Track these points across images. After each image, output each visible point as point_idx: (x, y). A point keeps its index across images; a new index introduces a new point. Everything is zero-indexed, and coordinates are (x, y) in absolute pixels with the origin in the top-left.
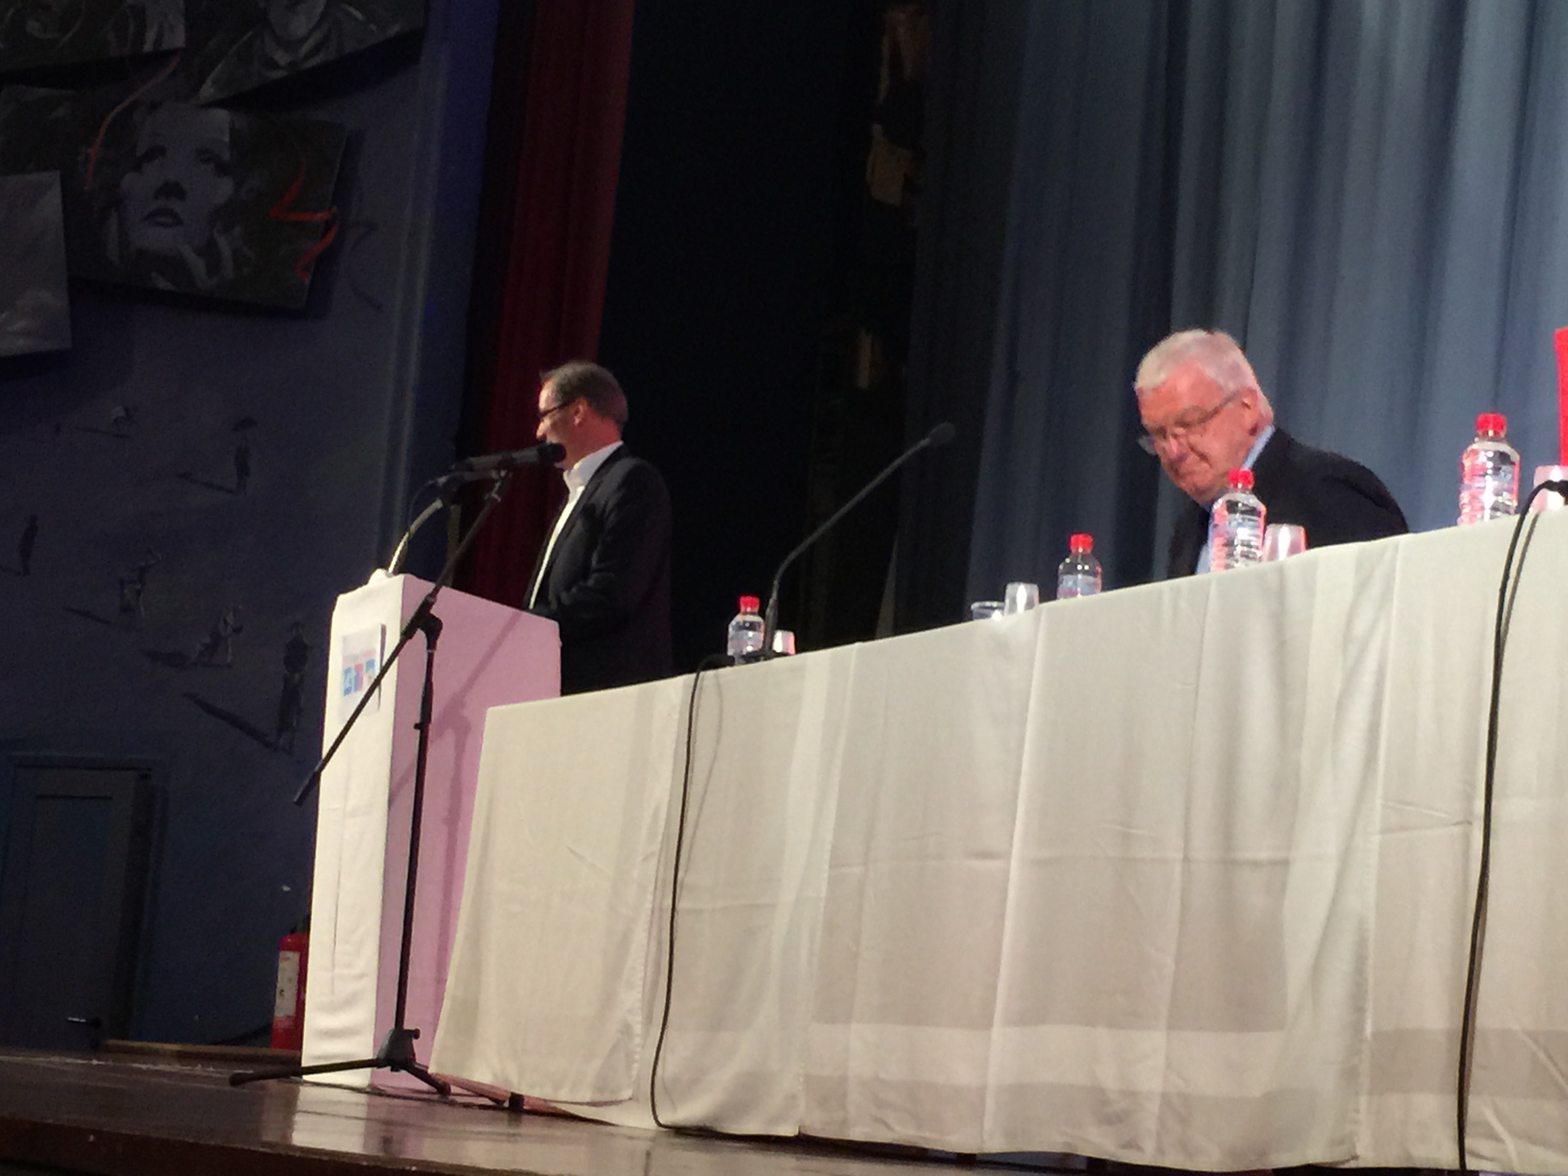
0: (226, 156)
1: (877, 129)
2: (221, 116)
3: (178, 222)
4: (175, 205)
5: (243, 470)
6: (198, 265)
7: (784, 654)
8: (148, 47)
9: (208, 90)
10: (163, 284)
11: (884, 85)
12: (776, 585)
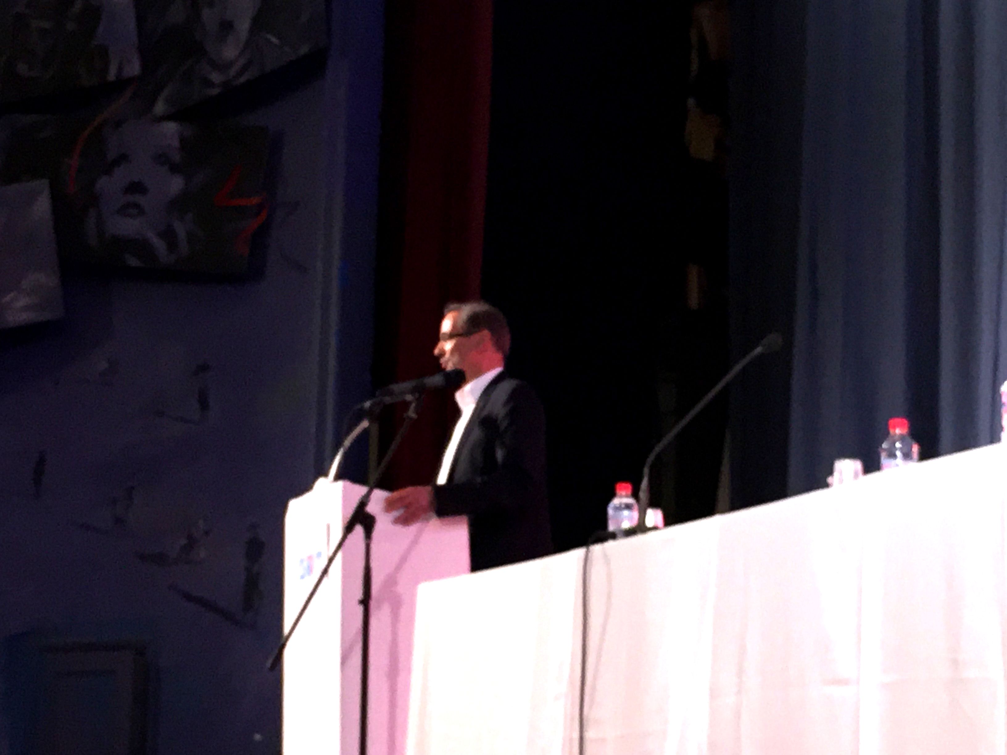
0: (177, 157)
1: (691, 102)
2: (171, 127)
3: (141, 211)
5: (204, 404)
6: (159, 245)
7: (655, 528)
8: (112, 75)
9: (160, 108)
10: (133, 262)
11: (695, 67)
12: (646, 471)
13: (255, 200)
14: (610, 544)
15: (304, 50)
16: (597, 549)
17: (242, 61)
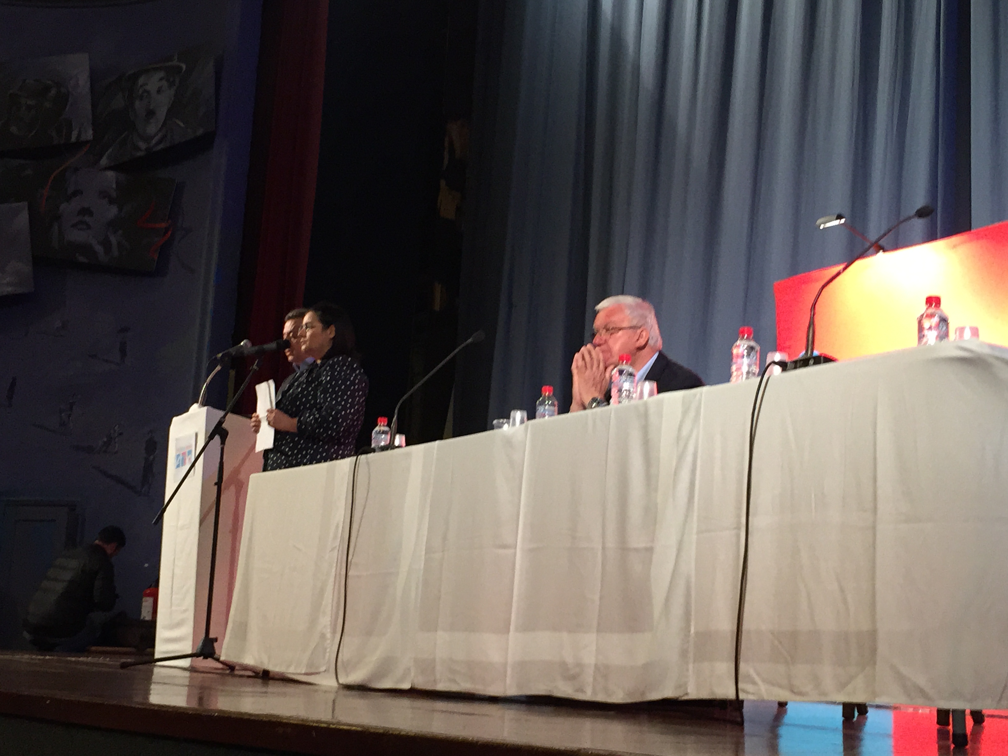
0: (114, 194)
1: (443, 183)
2: (110, 174)
3: (89, 227)
4: (87, 219)
5: (123, 352)
6: (99, 249)
7: (399, 447)
8: (73, 139)
9: (104, 161)
10: (82, 259)
11: (446, 162)
12: (396, 411)
13: (164, 225)
14: (371, 455)
15: (200, 132)
16: (363, 457)
17: (160, 135)
